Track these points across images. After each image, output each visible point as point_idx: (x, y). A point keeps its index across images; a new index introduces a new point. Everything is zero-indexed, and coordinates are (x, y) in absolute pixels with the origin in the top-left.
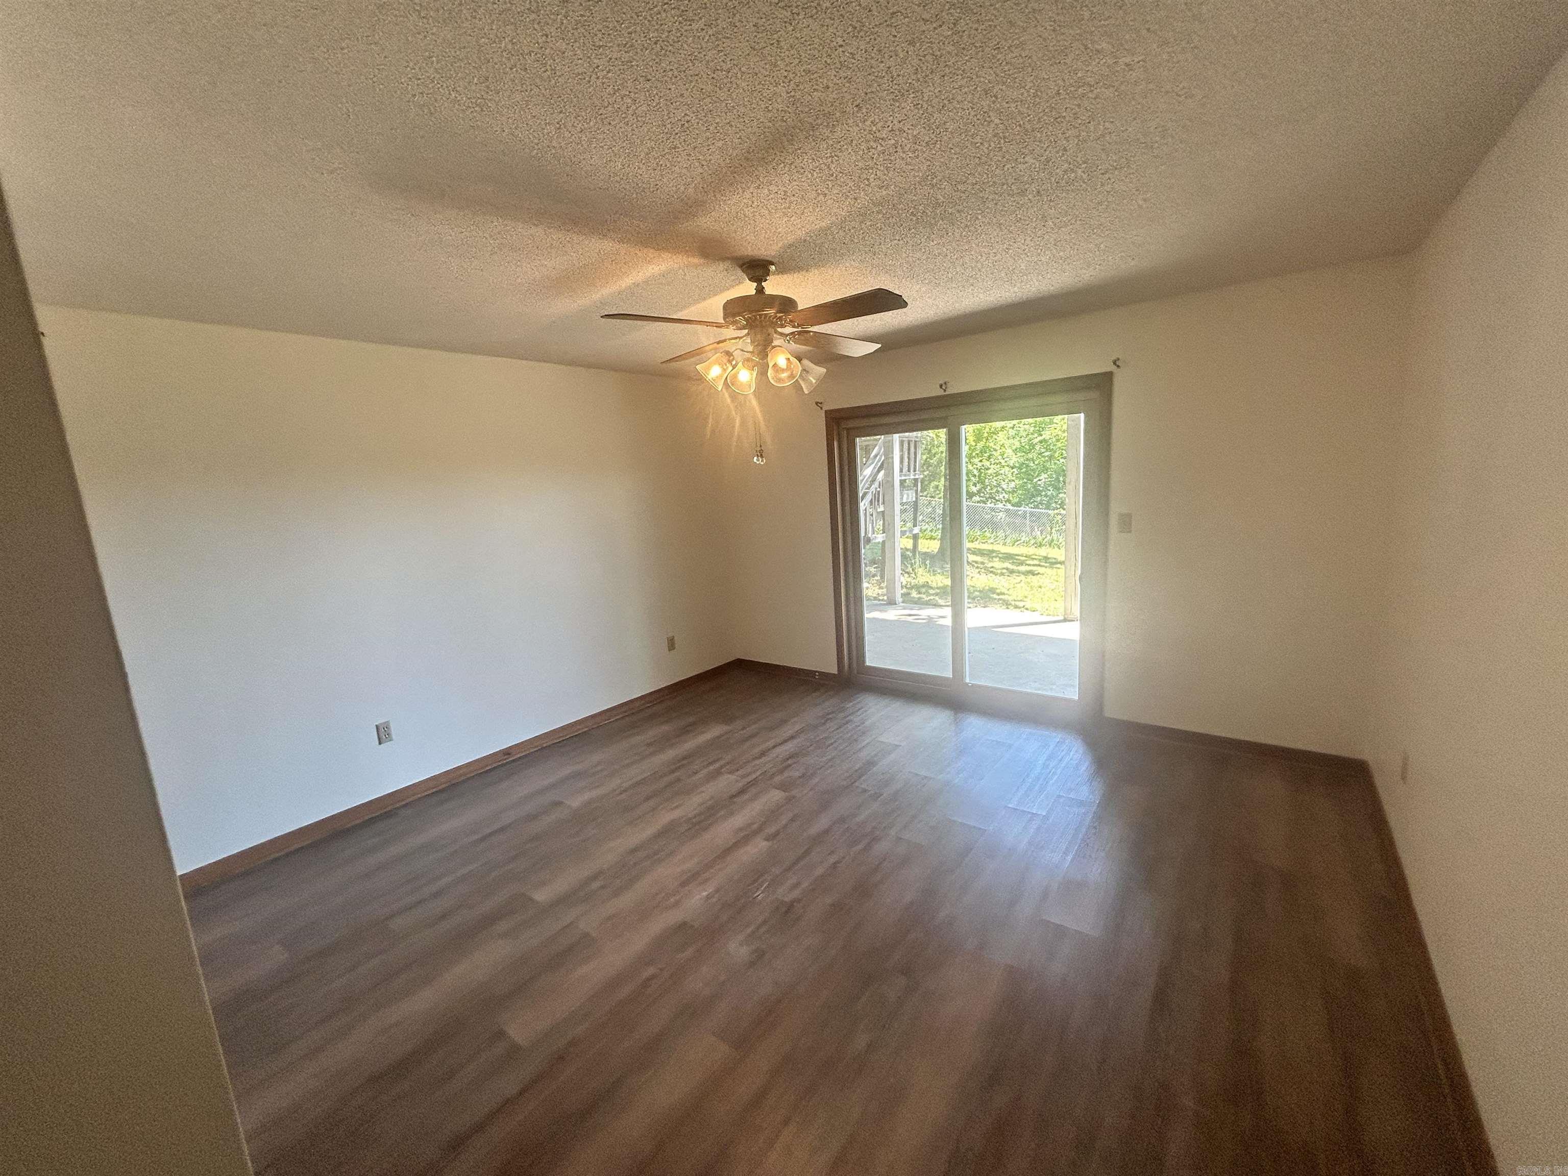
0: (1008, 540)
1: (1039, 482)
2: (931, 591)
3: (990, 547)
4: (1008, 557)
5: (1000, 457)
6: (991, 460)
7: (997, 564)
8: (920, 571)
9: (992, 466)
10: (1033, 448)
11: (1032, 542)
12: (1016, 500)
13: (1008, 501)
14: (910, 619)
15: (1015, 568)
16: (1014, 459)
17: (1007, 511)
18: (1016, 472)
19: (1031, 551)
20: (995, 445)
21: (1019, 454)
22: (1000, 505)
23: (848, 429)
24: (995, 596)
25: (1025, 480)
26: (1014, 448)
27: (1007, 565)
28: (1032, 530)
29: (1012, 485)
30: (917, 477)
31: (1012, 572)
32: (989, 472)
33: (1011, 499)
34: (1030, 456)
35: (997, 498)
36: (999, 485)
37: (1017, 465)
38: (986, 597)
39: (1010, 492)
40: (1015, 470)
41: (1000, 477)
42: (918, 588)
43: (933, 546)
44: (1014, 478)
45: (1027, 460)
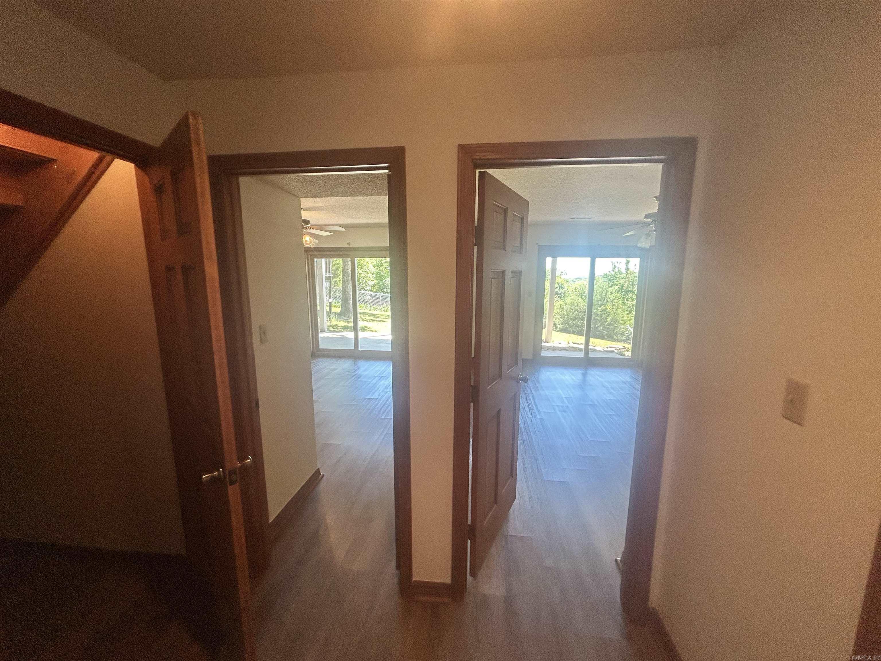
0: (372, 308)
1: (385, 282)
2: (339, 328)
3: (364, 311)
4: (372, 315)
5: (367, 268)
6: (362, 269)
7: (367, 318)
8: (333, 320)
9: (363, 273)
10: (382, 265)
11: (383, 309)
12: (375, 290)
13: (371, 291)
14: (334, 336)
15: (375, 319)
16: (374, 270)
17: (371, 296)
18: (375, 276)
19: (383, 313)
20: (364, 262)
21: (376, 268)
22: (367, 292)
23: (311, 255)
24: (367, 329)
25: (379, 281)
26: (373, 264)
27: (372, 318)
28: (383, 304)
29: (373, 283)
30: (330, 275)
31: (374, 321)
32: (362, 275)
33: (373, 289)
34: (381, 268)
35: (366, 289)
36: (366, 282)
37: (375, 273)
38: (364, 329)
39: (372, 286)
40: (374, 275)
41: (367, 278)
42: (333, 326)
43: (338, 310)
44: (374, 279)
45: (380, 270)
